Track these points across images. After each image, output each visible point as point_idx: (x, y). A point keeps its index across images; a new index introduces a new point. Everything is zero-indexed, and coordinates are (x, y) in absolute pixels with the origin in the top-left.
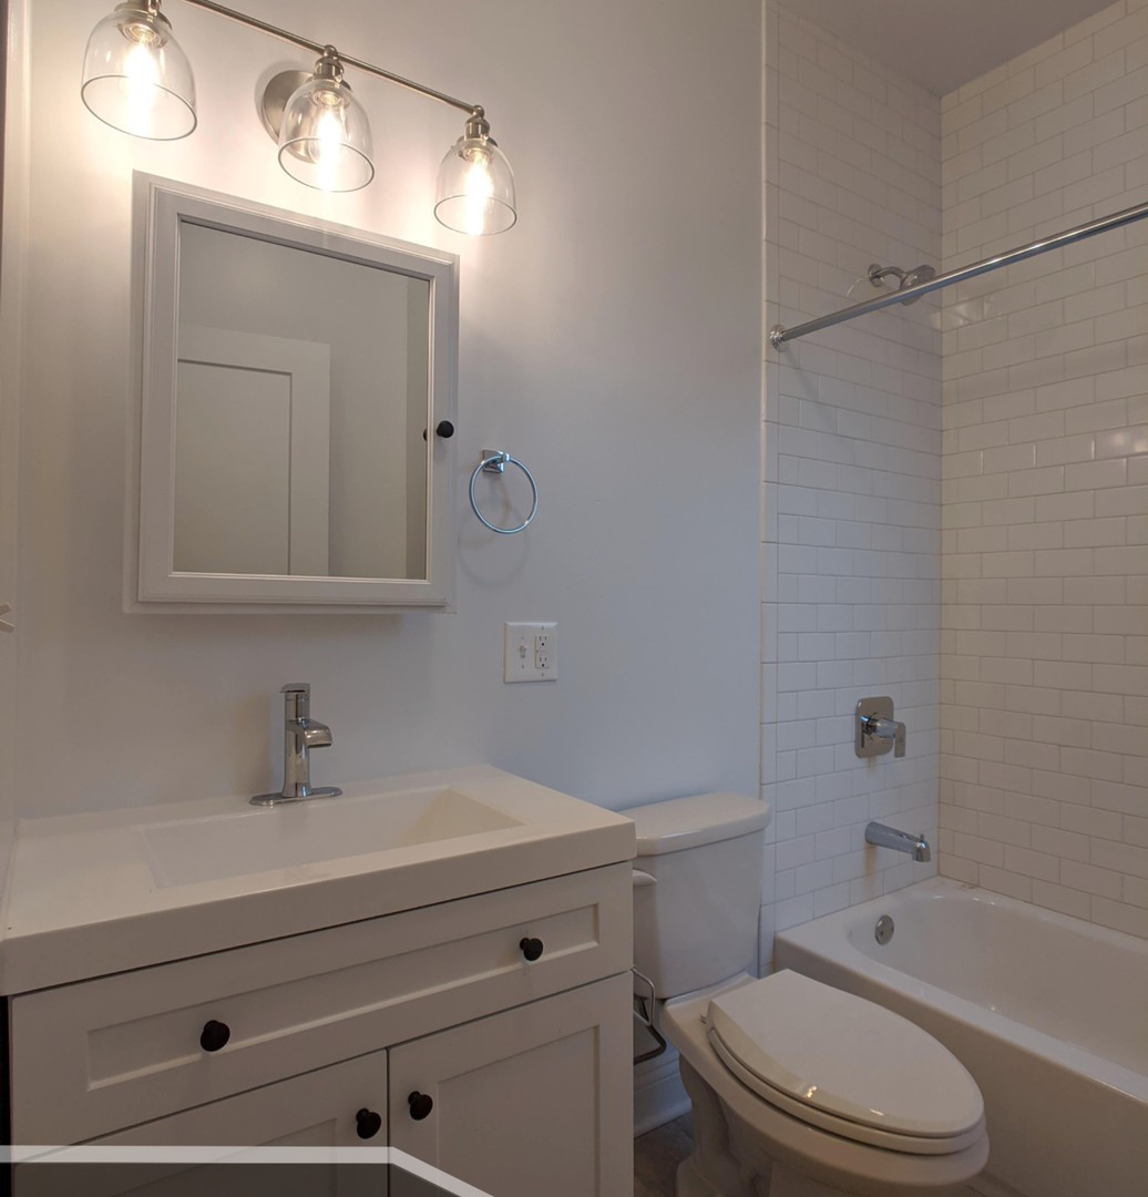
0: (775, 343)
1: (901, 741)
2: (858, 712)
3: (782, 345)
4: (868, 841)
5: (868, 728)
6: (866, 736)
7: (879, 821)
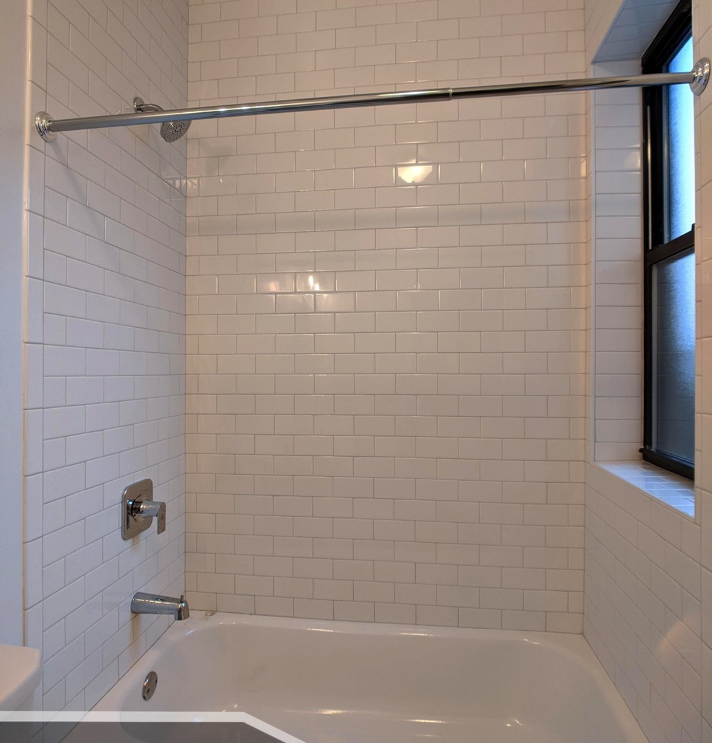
0: (42, 131)
1: (162, 518)
2: (124, 498)
3: (50, 135)
4: (133, 612)
5: (132, 510)
6: (130, 517)
7: (142, 591)
